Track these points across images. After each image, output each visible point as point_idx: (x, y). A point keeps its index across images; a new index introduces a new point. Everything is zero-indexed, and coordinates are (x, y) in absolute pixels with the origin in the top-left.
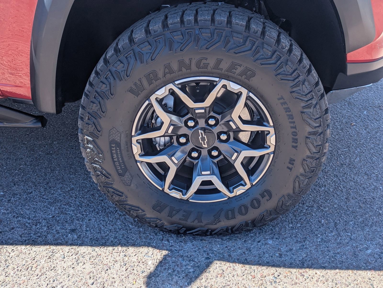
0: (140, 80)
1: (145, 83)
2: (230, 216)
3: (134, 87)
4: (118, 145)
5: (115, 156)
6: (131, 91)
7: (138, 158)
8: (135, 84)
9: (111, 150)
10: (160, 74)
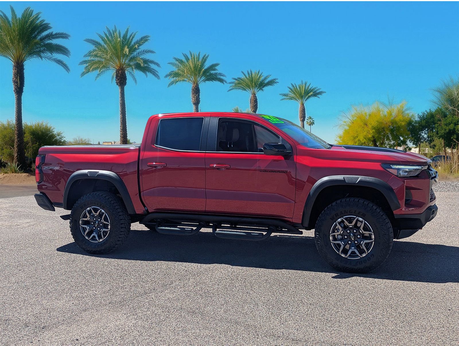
0: (333, 216)
1: (335, 217)
2: (361, 263)
3: (332, 218)
4: (326, 235)
5: (325, 239)
6: (331, 219)
7: (331, 241)
8: (332, 217)
9: (324, 237)
10: (339, 214)
